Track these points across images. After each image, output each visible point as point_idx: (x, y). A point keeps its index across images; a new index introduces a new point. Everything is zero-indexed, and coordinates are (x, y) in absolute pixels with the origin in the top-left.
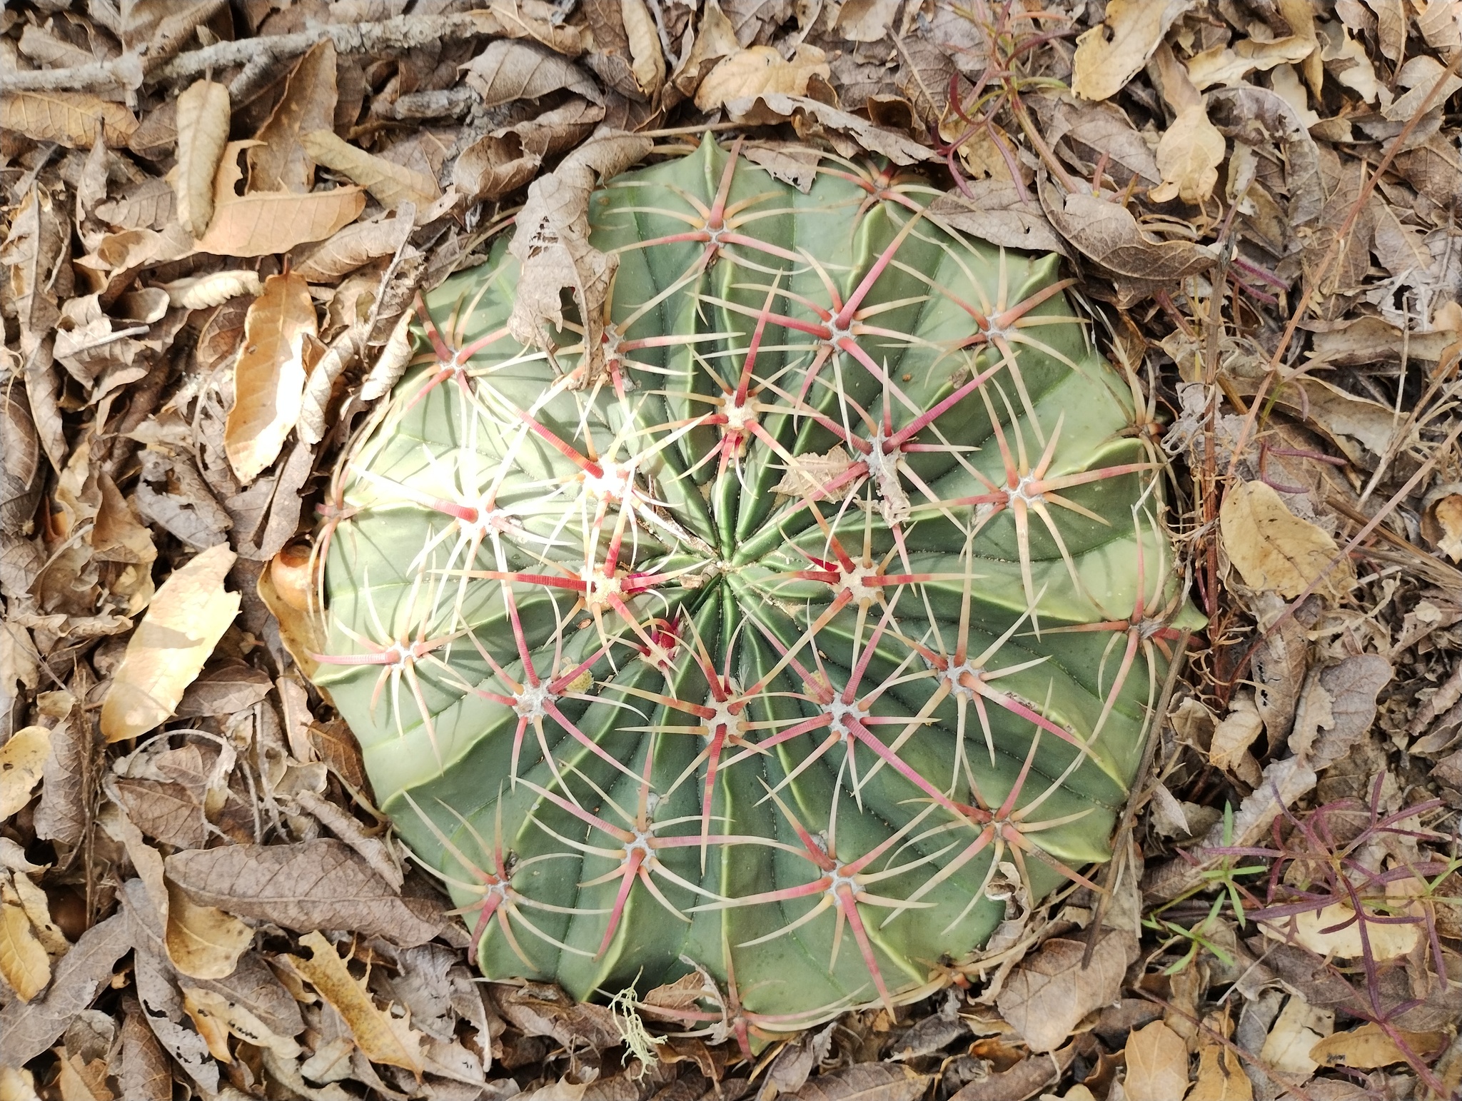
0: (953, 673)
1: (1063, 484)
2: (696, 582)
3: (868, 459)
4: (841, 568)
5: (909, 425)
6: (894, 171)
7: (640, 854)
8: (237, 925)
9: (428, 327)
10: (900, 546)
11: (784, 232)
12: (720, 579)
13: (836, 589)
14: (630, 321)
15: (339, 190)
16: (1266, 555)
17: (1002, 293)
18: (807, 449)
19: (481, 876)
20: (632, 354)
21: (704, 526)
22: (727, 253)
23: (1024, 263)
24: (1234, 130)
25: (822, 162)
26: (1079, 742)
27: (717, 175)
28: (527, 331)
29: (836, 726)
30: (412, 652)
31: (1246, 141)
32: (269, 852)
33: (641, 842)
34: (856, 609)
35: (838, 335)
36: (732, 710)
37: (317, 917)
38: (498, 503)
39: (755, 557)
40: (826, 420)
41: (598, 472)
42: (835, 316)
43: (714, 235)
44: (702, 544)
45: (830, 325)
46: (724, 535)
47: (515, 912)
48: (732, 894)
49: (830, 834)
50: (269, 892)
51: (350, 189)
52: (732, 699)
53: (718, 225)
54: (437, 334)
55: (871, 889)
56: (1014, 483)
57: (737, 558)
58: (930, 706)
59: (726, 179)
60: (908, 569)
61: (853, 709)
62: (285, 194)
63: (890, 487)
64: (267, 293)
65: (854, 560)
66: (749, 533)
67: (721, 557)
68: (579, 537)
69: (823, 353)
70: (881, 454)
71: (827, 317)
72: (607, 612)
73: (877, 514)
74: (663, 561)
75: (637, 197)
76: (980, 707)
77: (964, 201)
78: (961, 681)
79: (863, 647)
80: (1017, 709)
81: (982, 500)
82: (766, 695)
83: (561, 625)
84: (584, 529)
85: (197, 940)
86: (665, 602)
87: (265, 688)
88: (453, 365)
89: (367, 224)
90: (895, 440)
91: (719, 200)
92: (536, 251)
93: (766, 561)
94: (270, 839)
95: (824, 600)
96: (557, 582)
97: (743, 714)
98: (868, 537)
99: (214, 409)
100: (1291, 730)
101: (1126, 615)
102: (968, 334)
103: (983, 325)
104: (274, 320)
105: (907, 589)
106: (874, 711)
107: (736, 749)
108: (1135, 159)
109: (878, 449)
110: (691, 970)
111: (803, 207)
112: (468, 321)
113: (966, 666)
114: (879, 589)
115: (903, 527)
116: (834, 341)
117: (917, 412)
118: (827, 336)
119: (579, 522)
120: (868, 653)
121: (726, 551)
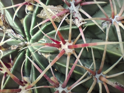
0: (97, 76)
3: (70, 8)
4: (61, 43)
10: (82, 34)
13: (60, 50)
21: (19, 30)
34: (66, 56)
39: (36, 40)
44: (20, 36)
46: (26, 34)
56: (114, 17)
57: (31, 40)
60: (85, 42)
61: (66, 90)
63: (78, 15)
65: (66, 40)
70: (74, 6)
73: (74, 25)
76: (106, 87)
78: (100, 79)
79: (69, 70)
80: (119, 88)
93: (39, 41)
95: (56, 53)
105: (85, 49)
113: (101, 74)
114: (73, 50)
120: (71, 72)
121: (28, 39)
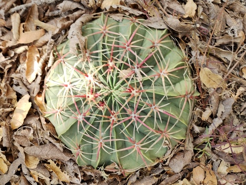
0: (153, 107)
1: (170, 71)
2: (107, 94)
3: (135, 70)
4: (132, 90)
5: (141, 63)
6: (136, 17)
7: (101, 143)
8: (37, 159)
9: (57, 53)
10: (141, 85)
11: (117, 30)
12: (111, 93)
13: (131, 93)
14: (90, 49)
15: (40, 30)
16: (210, 81)
17: (157, 37)
18: (123, 69)
19: (75, 149)
20: (92, 54)
21: (108, 84)
22: (107, 35)
23: (160, 31)
24: (198, 3)
25: (124, 16)
26: (177, 118)
27: (104, 21)
28: (73, 52)
29: (133, 118)
30: (60, 111)
31: (201, 5)
32: (40, 147)
33: (101, 141)
34: (135, 97)
35: (127, 48)
36: (115, 117)
37: (49, 157)
38: (71, 83)
39: (117, 89)
40: (126, 64)
41: (87, 76)
42: (127, 44)
43: (104, 32)
44: (107, 88)
45: (126, 46)
46: (111, 86)
47: (82, 155)
48: (118, 149)
49: (134, 137)
50: (41, 153)
51: (42, 30)
52: (115, 115)
53: (105, 30)
54: (59, 54)
55: (142, 147)
56: (161, 72)
57: (114, 89)
58: (149, 113)
59: (106, 21)
60: (143, 89)
61: (136, 115)
62: (31, 32)
63: (139, 75)
64: (30, 49)
65: (134, 88)
66: (115, 86)
67: (111, 90)
68: (85, 88)
69: (125, 51)
71: (125, 44)
72: (91, 101)
73: (137, 80)
74: (100, 91)
75: (91, 26)
76: (158, 113)
77: (149, 21)
78: (155, 108)
80: (165, 113)
81: (155, 75)
82: (120, 114)
83: (83, 104)
84: (86, 86)
85: (31, 162)
86: (101, 99)
87: (38, 118)
88: (62, 59)
89: (45, 36)
90: (139, 66)
91: (105, 25)
92: (72, 37)
93: (119, 90)
94: (41, 144)
95: (129, 96)
96: (82, 96)
97: (117, 117)
98: (135, 84)
99: (24, 71)
100: (217, 112)
101: (184, 94)
102: (151, 45)
103: (154, 43)
104: (32, 54)
105: (143, 93)
106: (140, 115)
107: (116, 123)
108: (181, 10)
109: (136, 68)
110: (113, 163)
111: (120, 25)
112: (63, 51)
113: (155, 106)
114: (138, 93)
115: (141, 82)
116: (127, 49)
117: (142, 61)
118: (125, 48)
120: (137, 105)
121: (112, 88)
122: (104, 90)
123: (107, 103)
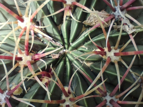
2: (57, 56)
3: (115, 13)
12: (64, 55)
21: (59, 38)
29: (108, 104)
39: (76, 48)
41: (22, 20)
44: (58, 44)
46: (66, 41)
57: (70, 48)
61: (114, 98)
66: (74, 40)
67: (65, 48)
68: (13, 41)
70: (120, 11)
72: (26, 67)
83: (7, 73)
84: (15, 39)
86: (46, 64)
93: (80, 49)
96: (6, 58)
98: (119, 38)
114: (120, 57)
115: (133, 34)
119: (13, 37)
121: (66, 46)
122: (52, 48)
123: (56, 72)
